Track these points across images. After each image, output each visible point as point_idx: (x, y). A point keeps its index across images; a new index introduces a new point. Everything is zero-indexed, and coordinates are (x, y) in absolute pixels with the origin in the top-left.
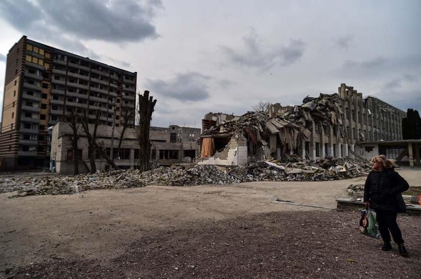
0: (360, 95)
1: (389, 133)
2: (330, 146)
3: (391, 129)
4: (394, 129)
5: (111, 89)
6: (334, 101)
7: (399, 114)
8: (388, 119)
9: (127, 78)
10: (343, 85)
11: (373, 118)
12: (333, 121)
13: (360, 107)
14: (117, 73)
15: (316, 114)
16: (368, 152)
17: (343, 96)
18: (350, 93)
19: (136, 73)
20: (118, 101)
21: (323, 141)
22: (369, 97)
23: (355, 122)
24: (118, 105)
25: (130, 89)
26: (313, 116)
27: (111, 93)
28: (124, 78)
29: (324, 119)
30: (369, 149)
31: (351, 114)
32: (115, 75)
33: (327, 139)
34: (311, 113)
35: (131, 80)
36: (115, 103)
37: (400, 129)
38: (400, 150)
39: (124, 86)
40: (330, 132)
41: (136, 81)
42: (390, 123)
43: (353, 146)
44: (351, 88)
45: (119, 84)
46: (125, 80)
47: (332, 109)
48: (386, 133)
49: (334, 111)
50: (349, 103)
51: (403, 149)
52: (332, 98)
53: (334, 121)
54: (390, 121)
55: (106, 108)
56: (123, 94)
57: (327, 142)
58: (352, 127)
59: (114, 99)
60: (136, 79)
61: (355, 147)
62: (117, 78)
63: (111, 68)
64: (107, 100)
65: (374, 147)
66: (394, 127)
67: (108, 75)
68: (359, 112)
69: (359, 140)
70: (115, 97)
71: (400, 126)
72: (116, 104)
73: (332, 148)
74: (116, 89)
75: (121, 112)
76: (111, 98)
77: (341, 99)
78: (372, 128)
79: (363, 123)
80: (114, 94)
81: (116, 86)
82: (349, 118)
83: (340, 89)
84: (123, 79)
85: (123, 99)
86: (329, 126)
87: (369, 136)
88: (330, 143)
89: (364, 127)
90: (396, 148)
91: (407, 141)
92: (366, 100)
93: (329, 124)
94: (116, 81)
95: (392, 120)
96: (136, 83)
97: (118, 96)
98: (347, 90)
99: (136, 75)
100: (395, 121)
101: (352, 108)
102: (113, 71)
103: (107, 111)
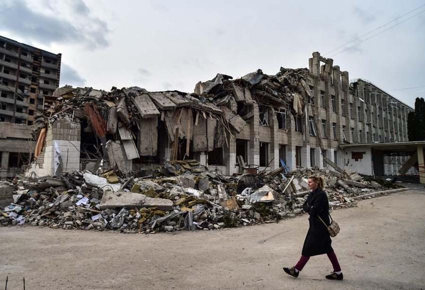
0: (345, 74)
1: (390, 135)
2: (290, 150)
3: (392, 128)
4: (396, 129)
5: (23, 75)
6: (300, 78)
7: (403, 109)
8: (388, 114)
9: (48, 61)
10: (317, 55)
11: (366, 110)
12: (295, 107)
13: (346, 93)
14: (32, 53)
15: (261, 92)
16: (357, 160)
17: (315, 73)
18: (327, 69)
19: (60, 54)
20: (33, 91)
21: (275, 139)
22: (360, 80)
23: (337, 113)
24: (33, 96)
25: (51, 76)
26: (255, 96)
27: (21, 80)
28: (42, 60)
29: (280, 104)
30: (357, 156)
31: (330, 101)
32: (28, 56)
33: (285, 137)
34: (251, 91)
35: (54, 63)
36: (27, 92)
37: (404, 129)
38: (406, 157)
39: (42, 71)
40: (290, 126)
41: (60, 65)
42: (391, 121)
43: (332, 150)
44: (329, 62)
45: (35, 69)
46: (44, 64)
47: (296, 89)
48: (385, 133)
49: (300, 93)
50: (326, 83)
51: (409, 157)
52: (297, 74)
53: (298, 108)
54: (391, 117)
55: (13, 98)
56: (41, 82)
57: (286, 143)
58: (331, 122)
59: (26, 88)
60: (60, 63)
61: (335, 152)
62: (32, 60)
63: (22, 46)
64: (15, 88)
65: (364, 153)
66: (396, 127)
67: (17, 55)
68: (342, 100)
69: (342, 143)
70: (28, 85)
71: (404, 126)
72: (29, 94)
73: (294, 153)
74: (30, 75)
75: (37, 105)
76: (22, 87)
77: (313, 77)
78: (364, 126)
79: (350, 117)
80: (27, 81)
81: (30, 71)
82: (326, 108)
83: (311, 60)
84: (41, 62)
85: (40, 89)
86: (288, 117)
87: (359, 137)
88: (290, 145)
89: (352, 123)
90: (399, 155)
91: (416, 142)
92: (355, 84)
93: (289, 112)
94: (31, 64)
95: (394, 118)
96: (60, 68)
97: (32, 84)
98: (322, 64)
99: (60, 57)
100: (398, 119)
101: (332, 92)
102: (26, 50)
103: (13, 102)
